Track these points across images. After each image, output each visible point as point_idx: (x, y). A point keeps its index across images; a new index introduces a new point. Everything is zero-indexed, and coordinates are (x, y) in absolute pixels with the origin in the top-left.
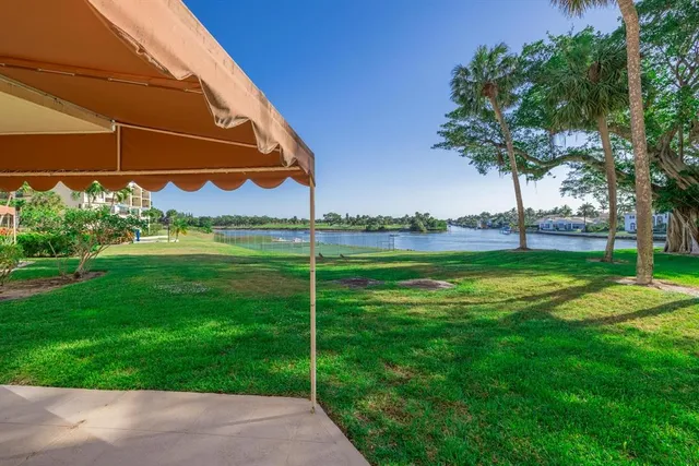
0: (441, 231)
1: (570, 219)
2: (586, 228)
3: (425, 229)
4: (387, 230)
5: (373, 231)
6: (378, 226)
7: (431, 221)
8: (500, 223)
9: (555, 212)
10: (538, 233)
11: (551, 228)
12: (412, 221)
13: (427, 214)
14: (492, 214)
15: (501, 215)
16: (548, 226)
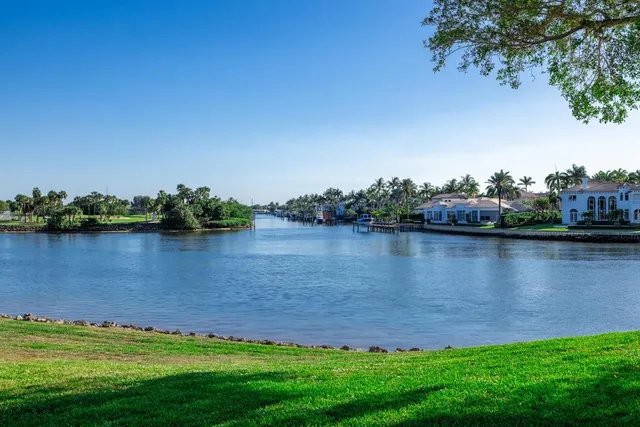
0: (233, 228)
1: (474, 201)
2: (502, 218)
3: (195, 223)
4: (106, 228)
5: (66, 231)
6: (80, 217)
7: (213, 206)
8: (360, 212)
9: (451, 189)
10: (422, 230)
11: (445, 219)
12: (168, 205)
13: (204, 190)
14: (346, 193)
15: (361, 195)
16: (440, 215)
